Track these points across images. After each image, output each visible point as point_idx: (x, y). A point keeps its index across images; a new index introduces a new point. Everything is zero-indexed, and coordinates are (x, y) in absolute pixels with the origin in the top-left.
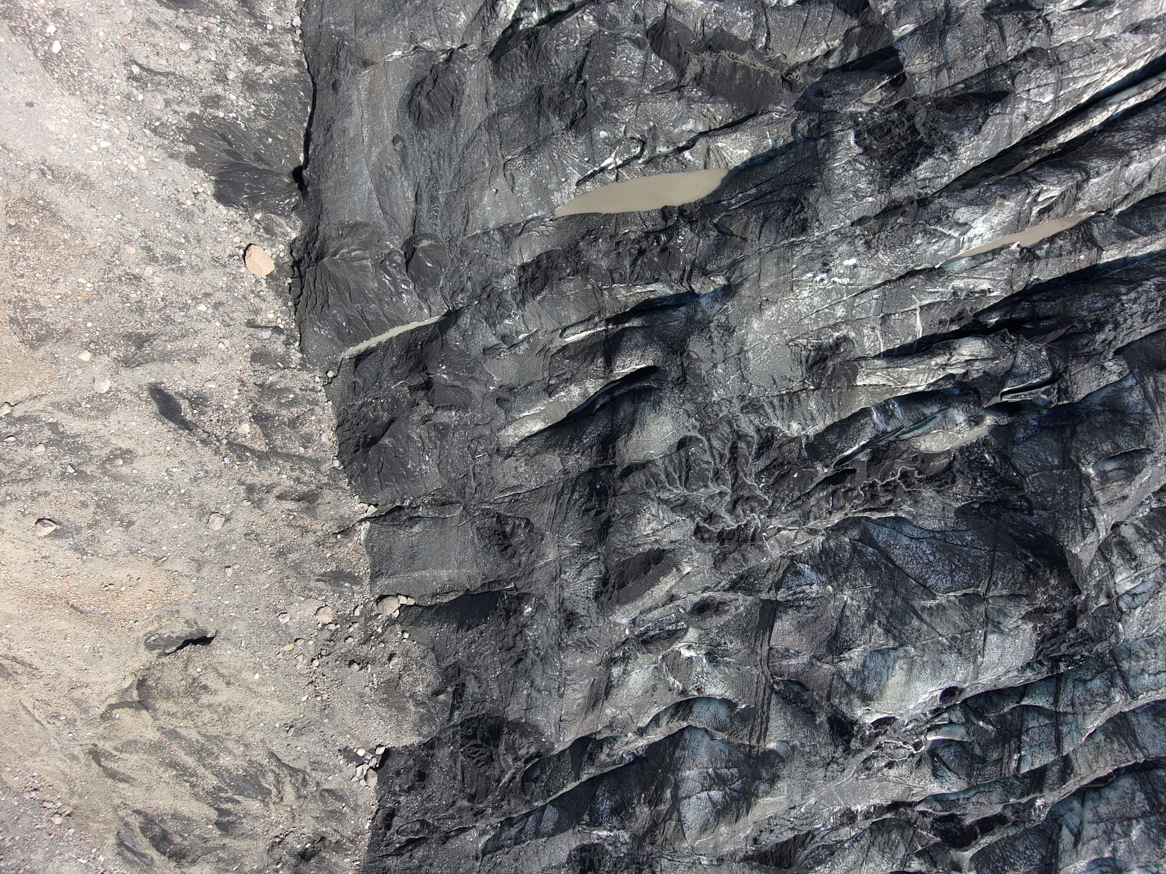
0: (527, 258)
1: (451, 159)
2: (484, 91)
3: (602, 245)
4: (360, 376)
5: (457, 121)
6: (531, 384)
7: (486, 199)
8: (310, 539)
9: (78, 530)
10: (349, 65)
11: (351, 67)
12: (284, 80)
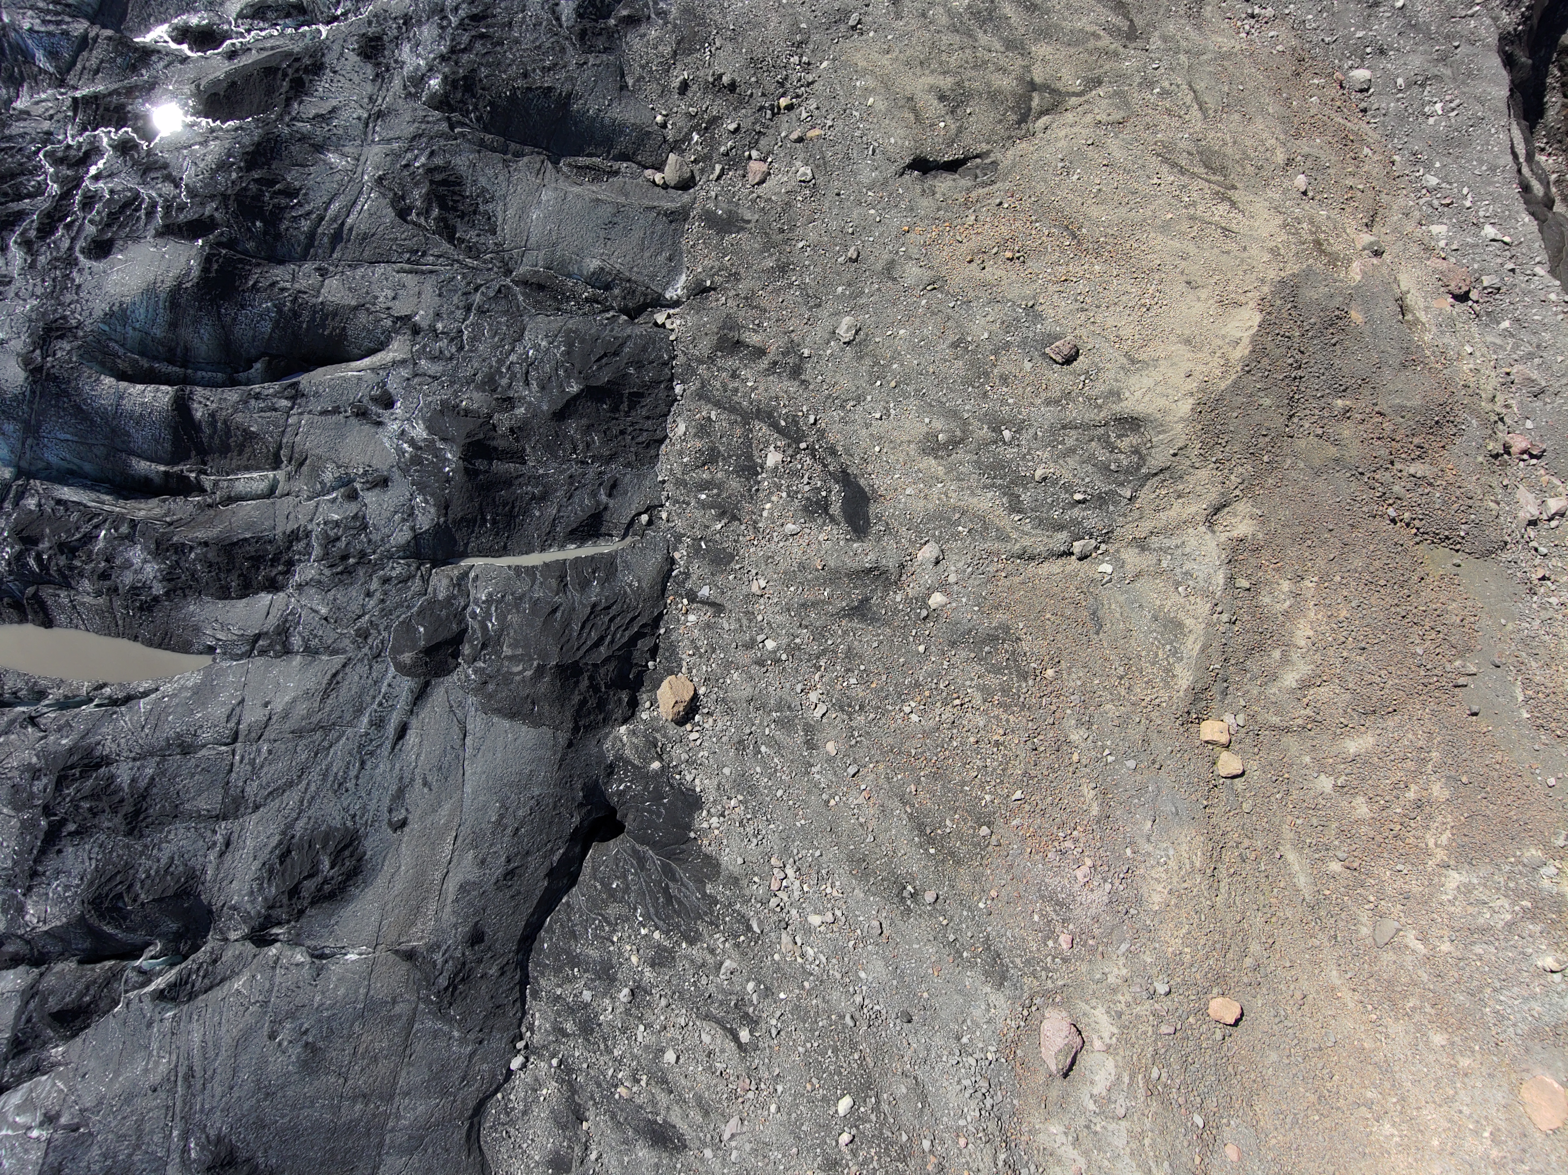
0: (265, 598)
1: (325, 775)
2: (228, 857)
3: (128, 578)
4: (598, 503)
5: (290, 826)
6: (325, 413)
7: (287, 698)
8: (743, 287)
9: (1024, 342)
10: (440, 962)
11: (438, 957)
12: (558, 970)
